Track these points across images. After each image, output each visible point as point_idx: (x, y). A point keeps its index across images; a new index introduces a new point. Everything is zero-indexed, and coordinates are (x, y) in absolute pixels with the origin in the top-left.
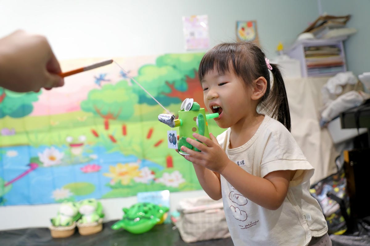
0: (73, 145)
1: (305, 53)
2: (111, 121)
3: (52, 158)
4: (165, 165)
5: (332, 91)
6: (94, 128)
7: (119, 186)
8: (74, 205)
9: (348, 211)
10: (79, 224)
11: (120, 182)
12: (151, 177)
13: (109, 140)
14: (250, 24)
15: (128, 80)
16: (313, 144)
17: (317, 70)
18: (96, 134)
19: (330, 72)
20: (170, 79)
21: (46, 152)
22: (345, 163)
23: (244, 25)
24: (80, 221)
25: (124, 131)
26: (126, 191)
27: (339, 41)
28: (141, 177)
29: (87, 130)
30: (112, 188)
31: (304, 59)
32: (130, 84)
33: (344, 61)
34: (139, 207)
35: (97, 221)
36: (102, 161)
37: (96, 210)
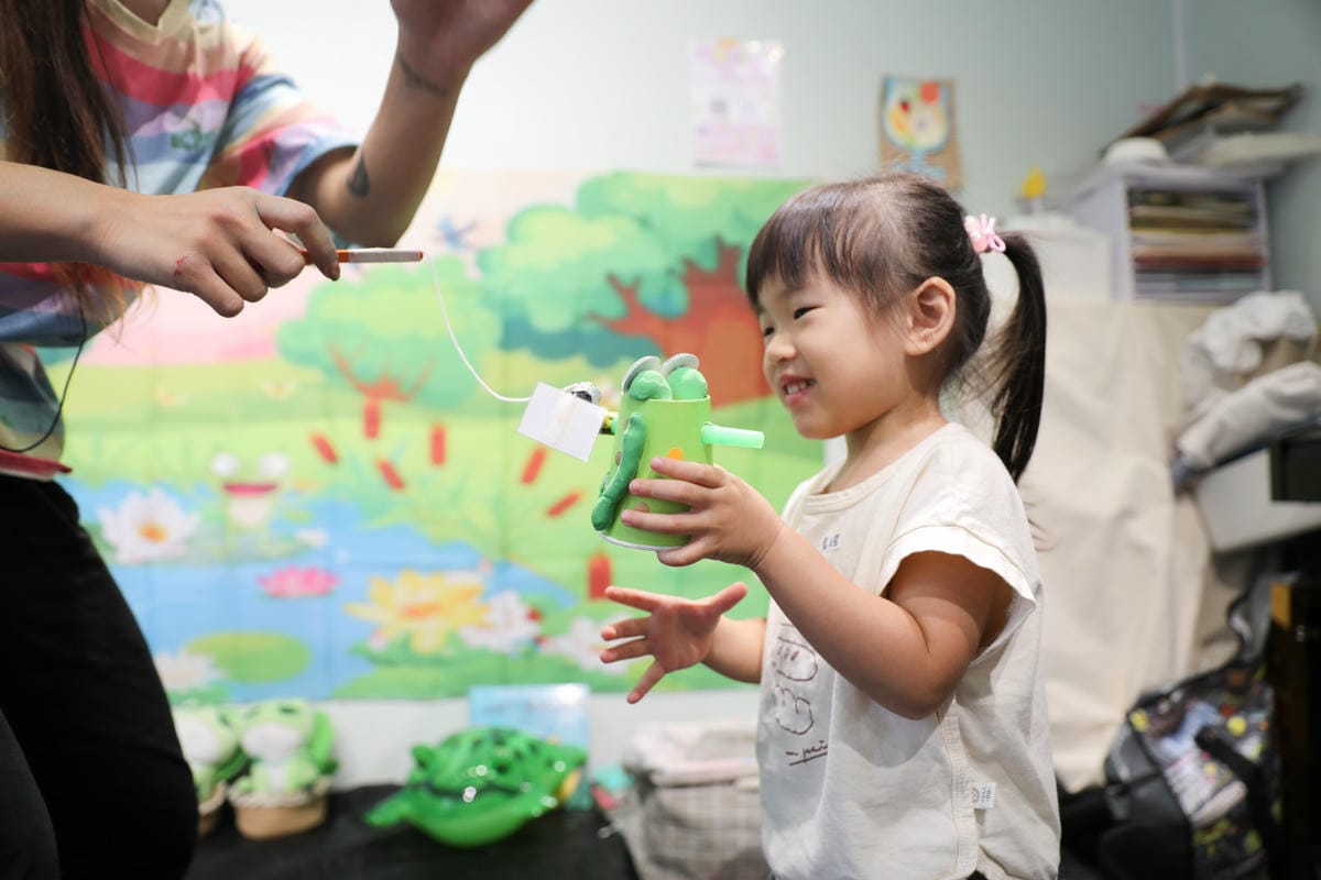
0: (234, 488)
1: (1131, 213)
2: (388, 408)
3: (152, 533)
4: (582, 587)
5: (1225, 359)
6: (323, 427)
7: (403, 655)
8: (224, 721)
9: (1276, 809)
10: (236, 794)
11: (405, 644)
12: (528, 629)
13: (375, 479)
14: (930, 91)
15: (468, 258)
16: (1141, 550)
17: (1168, 276)
18: (327, 452)
19: (1217, 291)
20: (626, 269)
21: (132, 506)
22: (1274, 627)
23: (911, 93)
24: (243, 783)
25: (439, 449)
26: (426, 676)
27: (1252, 180)
28: (485, 627)
29: (297, 435)
30: (375, 660)
31: (1124, 234)
32: (473, 274)
33: (1264, 252)
34: (477, 744)
35: (309, 788)
36: (342, 556)
37: (308, 745)
